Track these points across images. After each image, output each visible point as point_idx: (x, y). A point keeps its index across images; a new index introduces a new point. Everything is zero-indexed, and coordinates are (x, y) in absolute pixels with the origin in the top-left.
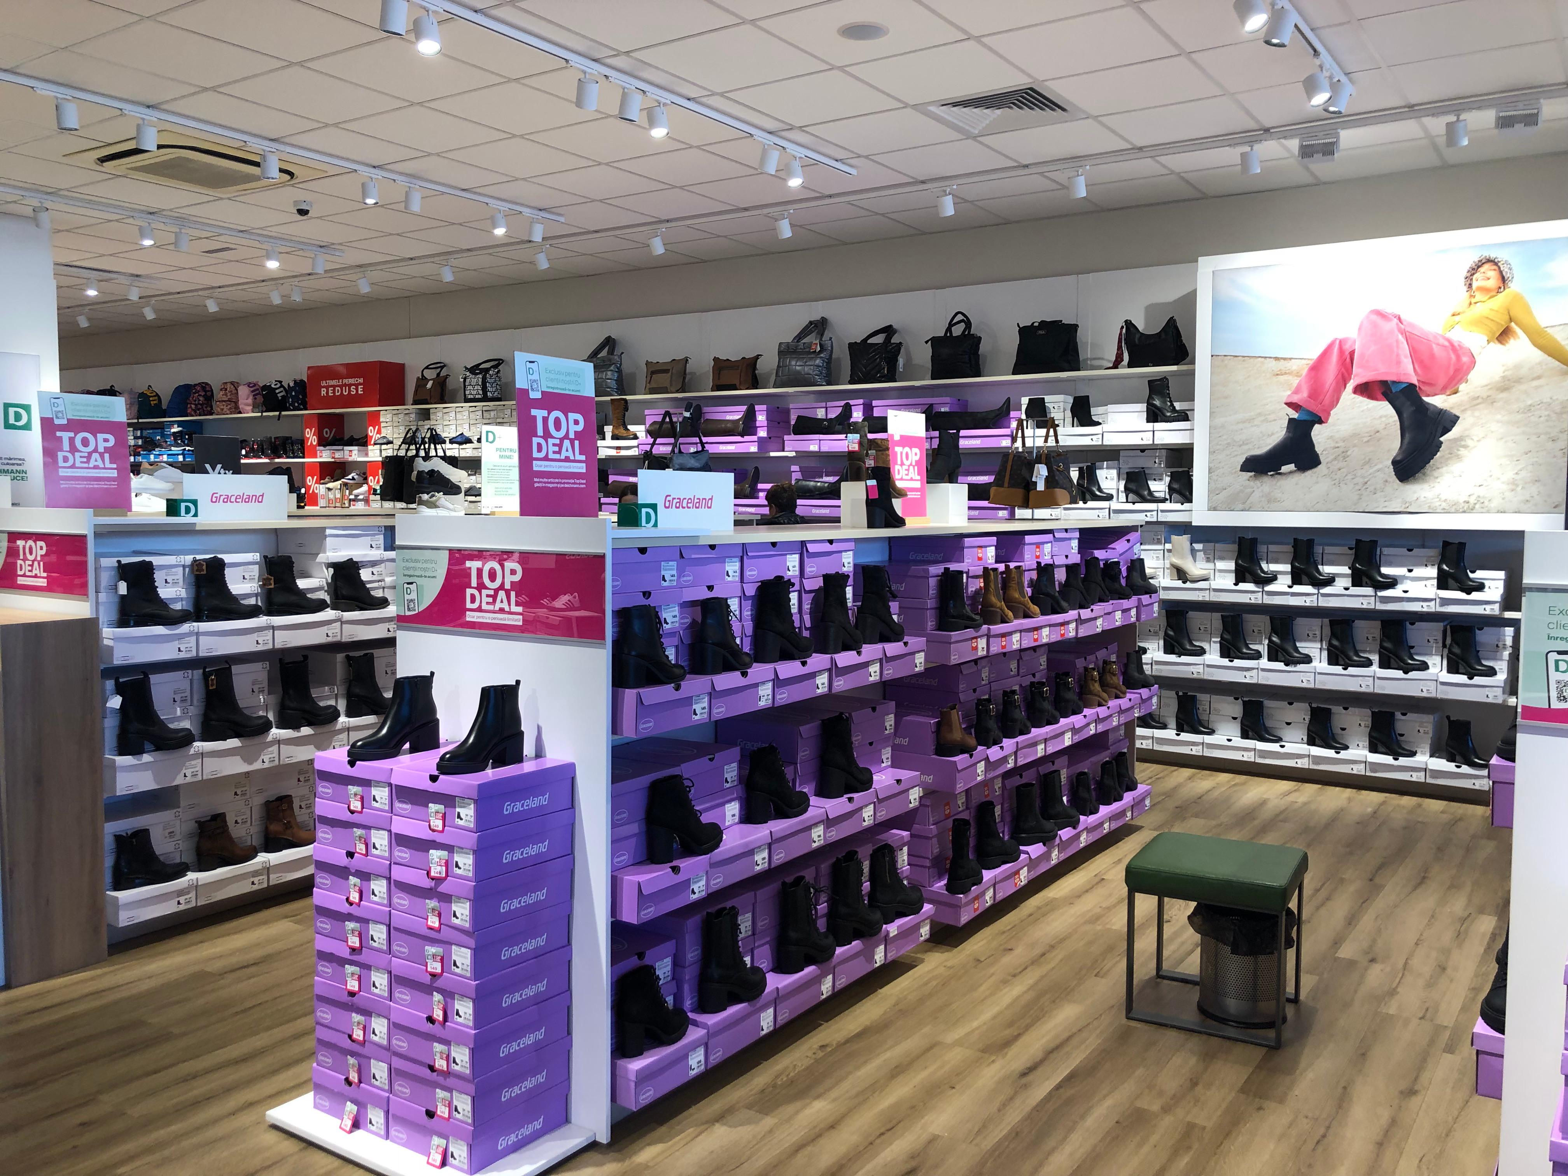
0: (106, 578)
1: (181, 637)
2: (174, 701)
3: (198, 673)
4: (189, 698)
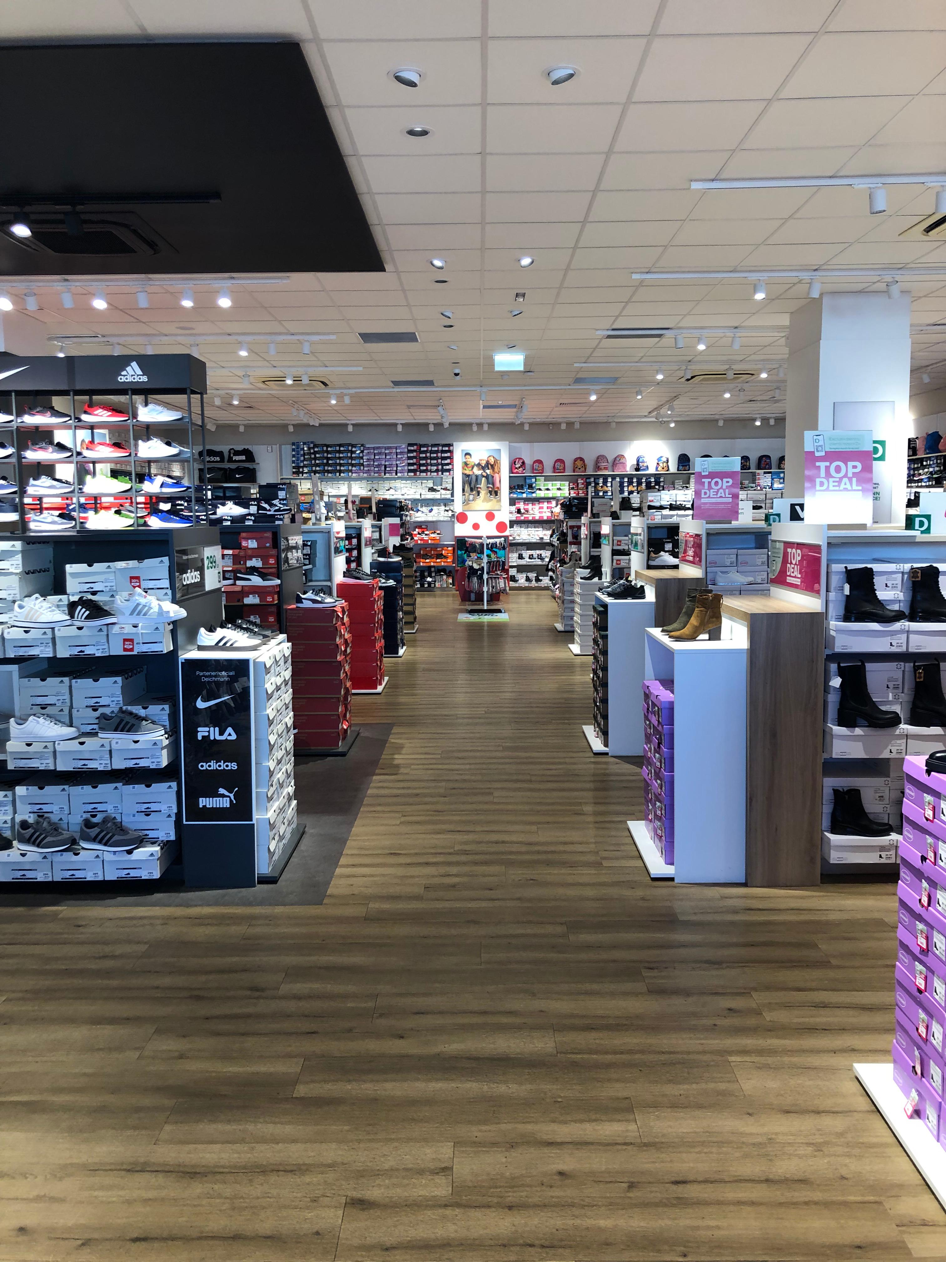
0: (835, 581)
1: (893, 633)
2: (888, 687)
3: (909, 666)
4: (901, 686)
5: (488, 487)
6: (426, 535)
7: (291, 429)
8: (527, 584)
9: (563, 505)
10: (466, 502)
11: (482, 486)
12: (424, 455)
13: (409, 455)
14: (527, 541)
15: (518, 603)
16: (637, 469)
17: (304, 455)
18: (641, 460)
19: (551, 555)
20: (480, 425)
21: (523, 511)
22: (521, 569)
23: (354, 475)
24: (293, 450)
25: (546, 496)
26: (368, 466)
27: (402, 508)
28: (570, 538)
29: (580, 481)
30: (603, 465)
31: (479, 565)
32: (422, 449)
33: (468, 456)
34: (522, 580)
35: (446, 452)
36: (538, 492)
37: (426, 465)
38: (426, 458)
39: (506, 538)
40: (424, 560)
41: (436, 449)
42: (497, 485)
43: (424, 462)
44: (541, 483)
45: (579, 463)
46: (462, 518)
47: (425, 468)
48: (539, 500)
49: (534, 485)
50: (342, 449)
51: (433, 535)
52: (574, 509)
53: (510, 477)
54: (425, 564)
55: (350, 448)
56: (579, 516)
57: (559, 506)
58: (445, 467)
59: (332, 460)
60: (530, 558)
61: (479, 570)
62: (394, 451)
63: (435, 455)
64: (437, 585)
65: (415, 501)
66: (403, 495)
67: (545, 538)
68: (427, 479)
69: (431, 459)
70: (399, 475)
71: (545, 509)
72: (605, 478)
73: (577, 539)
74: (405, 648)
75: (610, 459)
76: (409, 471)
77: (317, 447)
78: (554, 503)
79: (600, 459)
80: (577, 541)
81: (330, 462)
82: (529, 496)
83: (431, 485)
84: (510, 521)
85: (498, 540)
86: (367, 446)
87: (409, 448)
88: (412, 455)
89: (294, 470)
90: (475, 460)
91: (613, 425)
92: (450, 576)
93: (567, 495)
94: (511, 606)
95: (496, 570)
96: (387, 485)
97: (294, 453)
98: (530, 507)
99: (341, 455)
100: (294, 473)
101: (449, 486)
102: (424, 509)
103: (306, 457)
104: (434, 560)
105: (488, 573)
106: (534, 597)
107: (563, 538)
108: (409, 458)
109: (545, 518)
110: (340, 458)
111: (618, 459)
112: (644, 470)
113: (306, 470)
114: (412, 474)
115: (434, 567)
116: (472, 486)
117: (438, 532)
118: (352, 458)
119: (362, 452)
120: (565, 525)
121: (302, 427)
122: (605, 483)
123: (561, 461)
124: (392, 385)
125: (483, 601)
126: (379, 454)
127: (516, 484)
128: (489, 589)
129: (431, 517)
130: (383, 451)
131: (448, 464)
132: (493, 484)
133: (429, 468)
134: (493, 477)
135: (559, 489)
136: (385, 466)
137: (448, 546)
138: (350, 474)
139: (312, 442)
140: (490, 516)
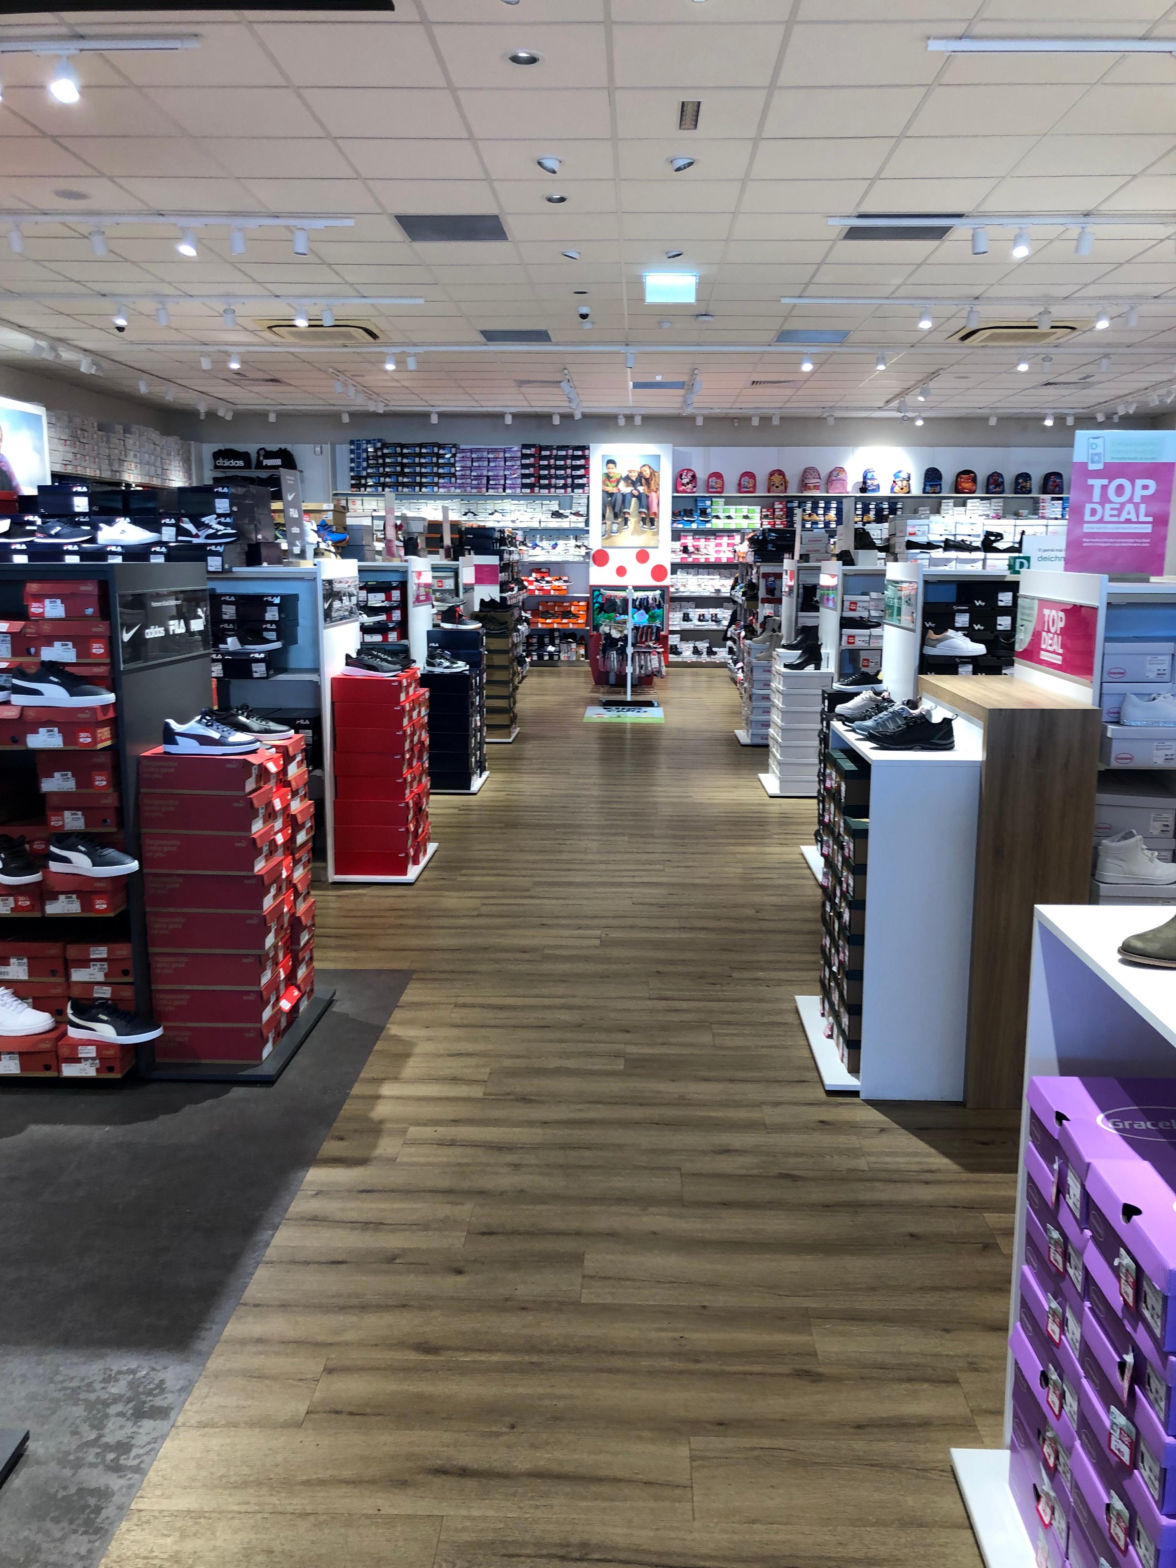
5: (640, 513)
6: (548, 582)
7: (346, 419)
8: (694, 658)
9: (752, 541)
10: (607, 534)
11: (631, 510)
12: (546, 463)
13: (524, 462)
14: (695, 594)
15: (680, 689)
16: (863, 490)
17: (368, 459)
18: (869, 476)
19: (732, 616)
20: (630, 418)
21: (691, 549)
22: (686, 635)
23: (441, 490)
24: (352, 451)
25: (727, 527)
26: (463, 477)
27: (502, 541)
28: (762, 593)
29: (778, 506)
30: (812, 481)
31: (621, 632)
32: (543, 453)
33: (611, 465)
34: (687, 651)
35: (578, 458)
36: (714, 521)
37: (549, 477)
38: (548, 467)
39: (664, 590)
40: (543, 620)
41: (564, 453)
42: (654, 509)
43: (546, 472)
44: (719, 507)
45: (777, 479)
46: (601, 558)
47: (546, 482)
48: (715, 533)
49: (709, 511)
50: (424, 451)
51: (557, 583)
52: (770, 547)
53: (673, 497)
54: (545, 626)
55: (436, 450)
56: (778, 559)
57: (746, 543)
58: (576, 481)
59: (409, 467)
60: (700, 620)
61: (620, 639)
62: (501, 455)
63: (562, 463)
64: (563, 657)
65: (533, 531)
66: (513, 522)
67: (723, 590)
68: (550, 498)
69: (557, 468)
70: (508, 491)
71: (724, 547)
72: (815, 501)
73: (773, 594)
74: (486, 774)
75: (824, 473)
76: (524, 486)
77: (387, 448)
78: (737, 538)
79: (808, 473)
80: (774, 597)
81: (406, 470)
82: (702, 527)
83: (555, 508)
84: (673, 565)
85: (650, 594)
86: (462, 447)
87: (524, 451)
88: (527, 461)
89: (353, 482)
90: (620, 471)
91: (831, 421)
92: (581, 644)
93: (758, 526)
94: (670, 694)
95: (646, 641)
96: (490, 506)
97: (352, 456)
98: (702, 543)
99: (423, 461)
100: (353, 486)
101: (583, 510)
102: (546, 544)
103: (371, 462)
104: (558, 620)
105: (633, 645)
106: (704, 678)
107: (751, 591)
108: (524, 466)
109: (724, 560)
110: (421, 465)
111: (835, 474)
112: (873, 491)
113: (370, 482)
114: (528, 491)
115: (558, 630)
116: (617, 510)
117: (565, 578)
118: (438, 465)
119: (454, 456)
120: (754, 571)
121: (360, 417)
122: (815, 508)
123: (751, 475)
124: (482, 339)
125: (625, 686)
126: (479, 459)
127: (682, 509)
128: (634, 670)
129: (555, 556)
130: (485, 454)
131: (581, 477)
132: (648, 508)
133: (553, 481)
134: (648, 497)
135: (746, 517)
136: (488, 477)
137: (579, 599)
138: (436, 489)
139: (379, 440)
140: (642, 556)
